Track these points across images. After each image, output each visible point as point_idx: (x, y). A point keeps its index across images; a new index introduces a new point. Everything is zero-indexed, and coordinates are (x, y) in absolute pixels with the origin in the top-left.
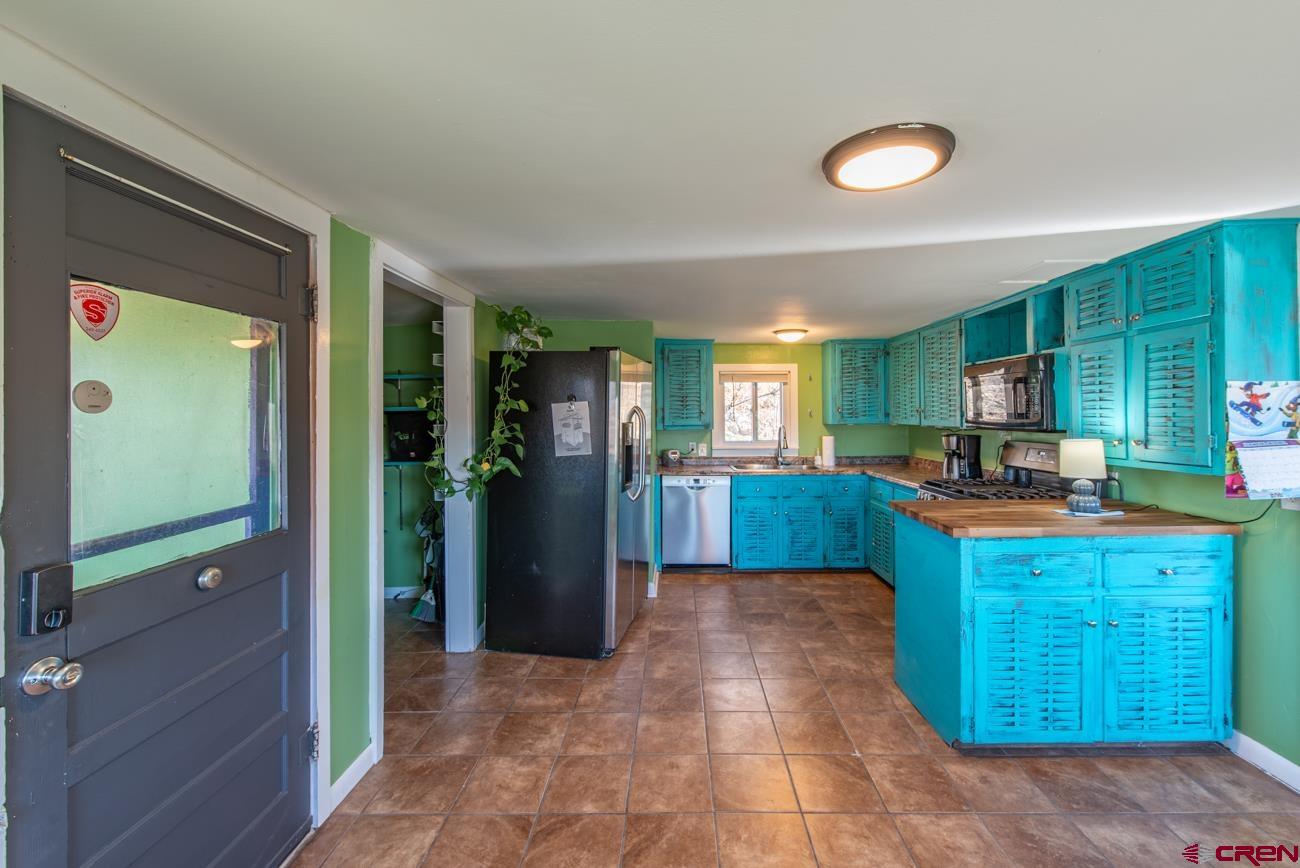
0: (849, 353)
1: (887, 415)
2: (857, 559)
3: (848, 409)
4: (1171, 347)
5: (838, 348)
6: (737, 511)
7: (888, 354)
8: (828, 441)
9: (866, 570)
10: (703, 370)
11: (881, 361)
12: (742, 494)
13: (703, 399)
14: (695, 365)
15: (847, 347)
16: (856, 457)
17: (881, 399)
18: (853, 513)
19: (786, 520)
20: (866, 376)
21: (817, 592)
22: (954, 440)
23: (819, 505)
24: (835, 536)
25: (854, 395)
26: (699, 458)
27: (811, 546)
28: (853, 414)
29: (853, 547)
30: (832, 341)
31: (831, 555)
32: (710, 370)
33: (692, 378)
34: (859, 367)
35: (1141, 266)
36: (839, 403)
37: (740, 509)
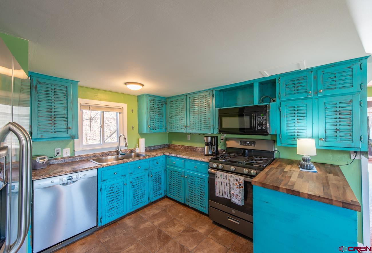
0: (153, 101)
1: (166, 128)
2: (161, 194)
3: (153, 126)
4: (338, 103)
5: (149, 98)
6: (101, 190)
7: (166, 104)
8: (142, 141)
9: (166, 197)
10: (69, 100)
11: (164, 106)
12: (104, 178)
13: (70, 120)
14: (63, 96)
15: (152, 98)
16: (152, 147)
17: (164, 122)
18: (160, 173)
19: (130, 186)
20: (159, 112)
21: (157, 223)
22: (209, 138)
23: (147, 173)
24: (153, 186)
25: (154, 120)
26: (64, 158)
27: (143, 195)
28: (154, 128)
29: (160, 189)
30: (146, 95)
31: (152, 196)
32: (75, 101)
33: (60, 105)
34: (156, 108)
35: (323, 72)
36: (149, 124)
37: (103, 188)
